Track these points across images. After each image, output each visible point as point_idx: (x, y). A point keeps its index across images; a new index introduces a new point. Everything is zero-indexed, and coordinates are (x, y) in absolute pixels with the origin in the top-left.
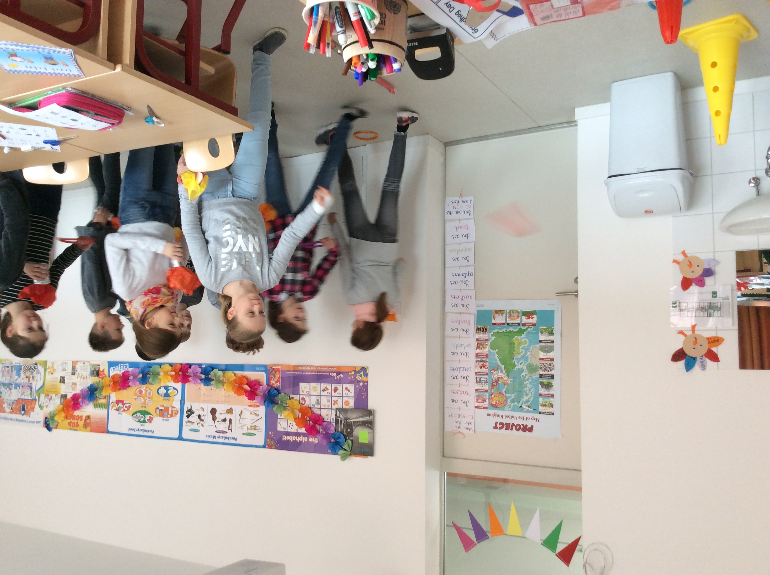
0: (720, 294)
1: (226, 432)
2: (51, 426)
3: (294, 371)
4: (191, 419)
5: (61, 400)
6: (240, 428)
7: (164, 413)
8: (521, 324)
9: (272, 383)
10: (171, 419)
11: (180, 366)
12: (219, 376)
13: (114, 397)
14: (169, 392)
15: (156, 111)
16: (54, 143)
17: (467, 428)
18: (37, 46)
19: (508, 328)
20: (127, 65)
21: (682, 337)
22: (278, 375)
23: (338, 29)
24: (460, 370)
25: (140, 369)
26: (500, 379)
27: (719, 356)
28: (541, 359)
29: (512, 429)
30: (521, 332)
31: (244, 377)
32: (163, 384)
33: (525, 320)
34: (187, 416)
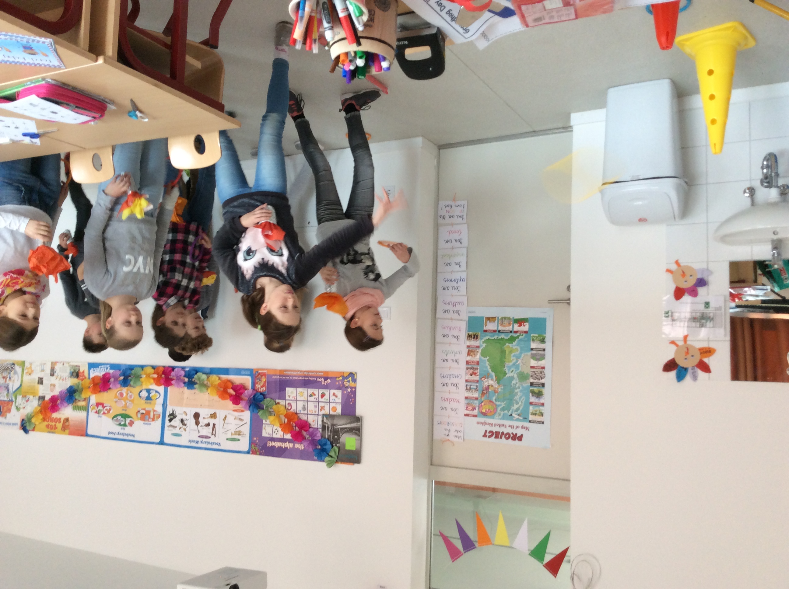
0: (712, 305)
1: (210, 438)
2: (28, 428)
3: (280, 376)
4: (173, 423)
5: (38, 402)
6: (224, 433)
7: (145, 416)
8: (513, 332)
9: (257, 388)
10: (153, 423)
11: (163, 369)
12: (203, 380)
13: (94, 399)
14: (151, 395)
15: (140, 105)
16: (33, 136)
17: (456, 436)
18: (15, 34)
19: (500, 336)
20: (110, 57)
21: (674, 348)
22: (264, 380)
23: (326, 25)
24: (450, 377)
25: (122, 371)
26: (490, 387)
27: (712, 367)
28: (532, 367)
29: (501, 438)
30: (512, 340)
31: (229, 381)
32: (144, 387)
33: (516, 327)
34: (169, 420)
